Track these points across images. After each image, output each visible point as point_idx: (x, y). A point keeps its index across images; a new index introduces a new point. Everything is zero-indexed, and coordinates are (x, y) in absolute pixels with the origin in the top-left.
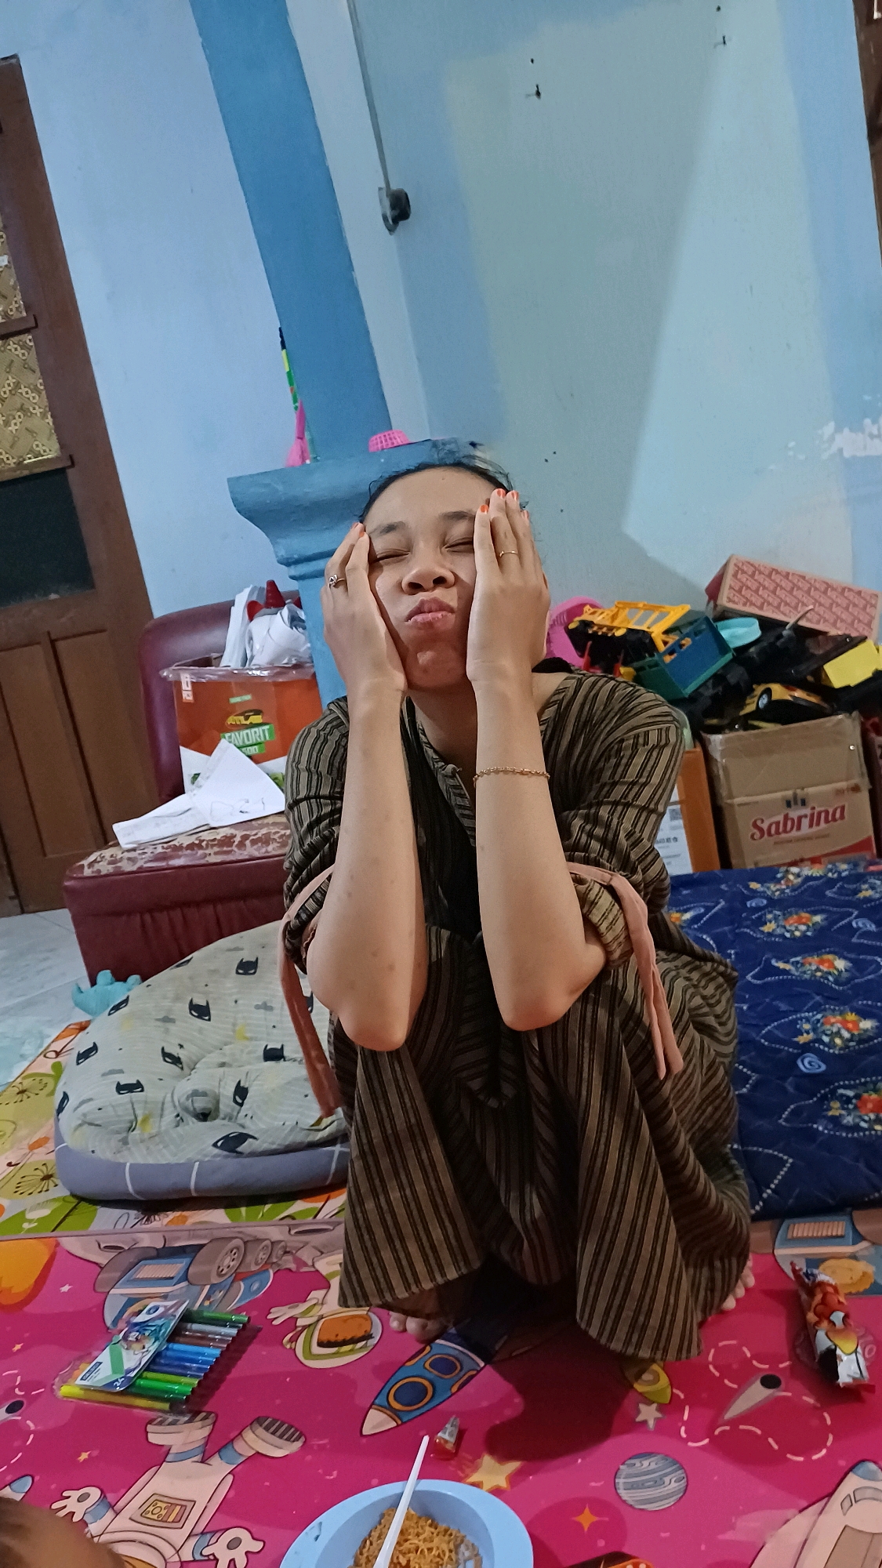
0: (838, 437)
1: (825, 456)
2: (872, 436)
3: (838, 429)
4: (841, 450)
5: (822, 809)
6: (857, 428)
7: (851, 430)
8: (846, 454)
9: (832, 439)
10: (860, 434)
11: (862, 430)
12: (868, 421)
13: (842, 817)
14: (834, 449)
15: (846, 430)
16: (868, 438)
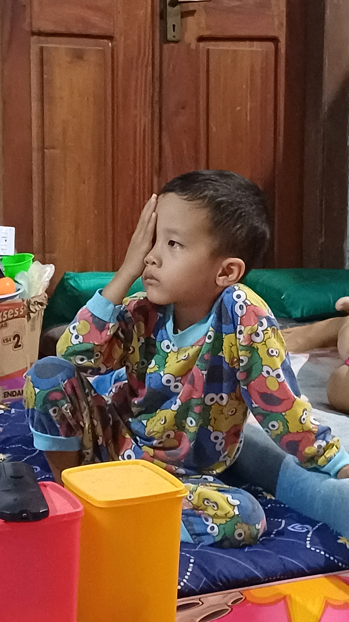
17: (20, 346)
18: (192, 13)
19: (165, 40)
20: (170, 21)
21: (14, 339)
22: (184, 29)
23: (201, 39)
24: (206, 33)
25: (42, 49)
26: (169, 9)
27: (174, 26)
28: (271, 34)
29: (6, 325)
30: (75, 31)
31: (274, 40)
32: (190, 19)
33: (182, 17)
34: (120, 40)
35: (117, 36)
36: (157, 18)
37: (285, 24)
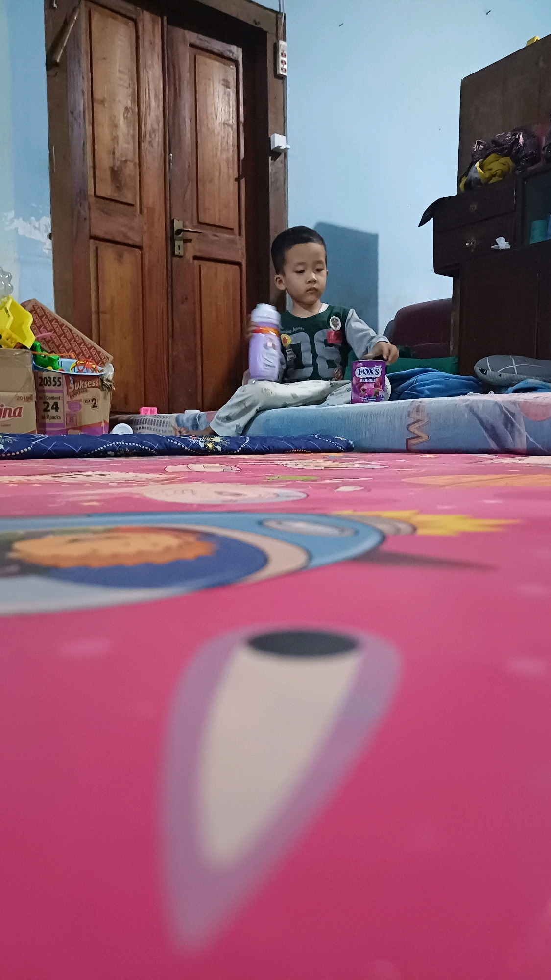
0: (16, 220)
1: (7, 229)
2: (34, 227)
3: (17, 216)
4: (16, 229)
5: (8, 407)
6: (26, 219)
7: (24, 220)
8: (20, 232)
9: (12, 221)
10: (29, 225)
11: (30, 224)
12: (33, 218)
13: (19, 415)
14: (13, 227)
15: (21, 219)
16: (33, 229)
17: (96, 407)
18: (190, 240)
19: (173, 255)
20: (177, 243)
21: (92, 402)
22: (185, 250)
23: (196, 258)
24: (198, 254)
25: (97, 249)
26: (175, 236)
27: (179, 247)
28: (237, 259)
29: (87, 391)
30: (118, 239)
31: (239, 264)
32: (188, 244)
33: (184, 242)
34: (146, 250)
35: (144, 246)
36: (169, 242)
37: (245, 255)
